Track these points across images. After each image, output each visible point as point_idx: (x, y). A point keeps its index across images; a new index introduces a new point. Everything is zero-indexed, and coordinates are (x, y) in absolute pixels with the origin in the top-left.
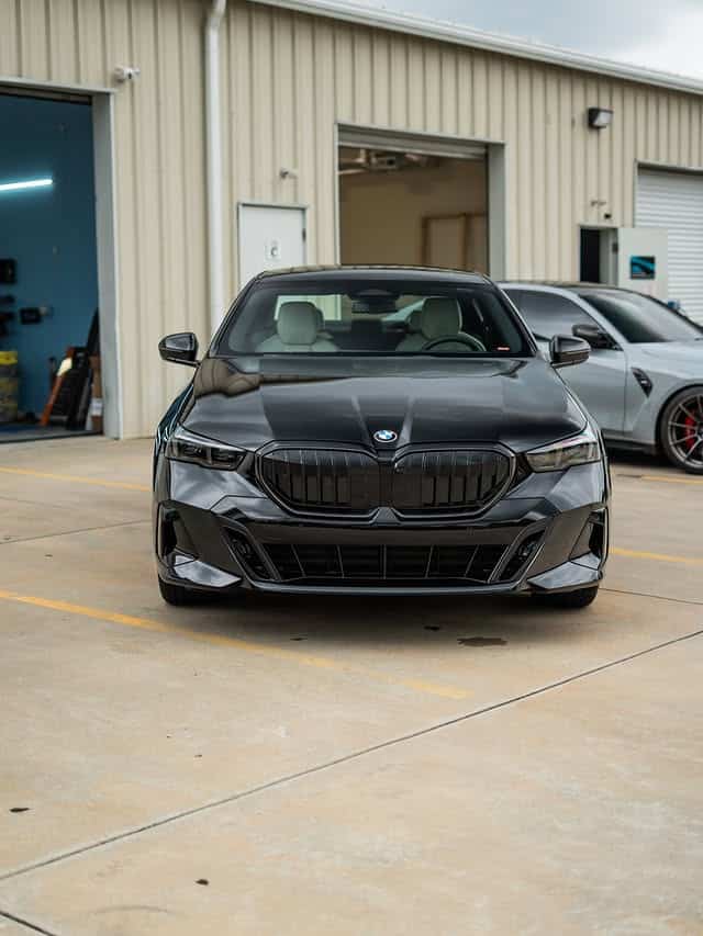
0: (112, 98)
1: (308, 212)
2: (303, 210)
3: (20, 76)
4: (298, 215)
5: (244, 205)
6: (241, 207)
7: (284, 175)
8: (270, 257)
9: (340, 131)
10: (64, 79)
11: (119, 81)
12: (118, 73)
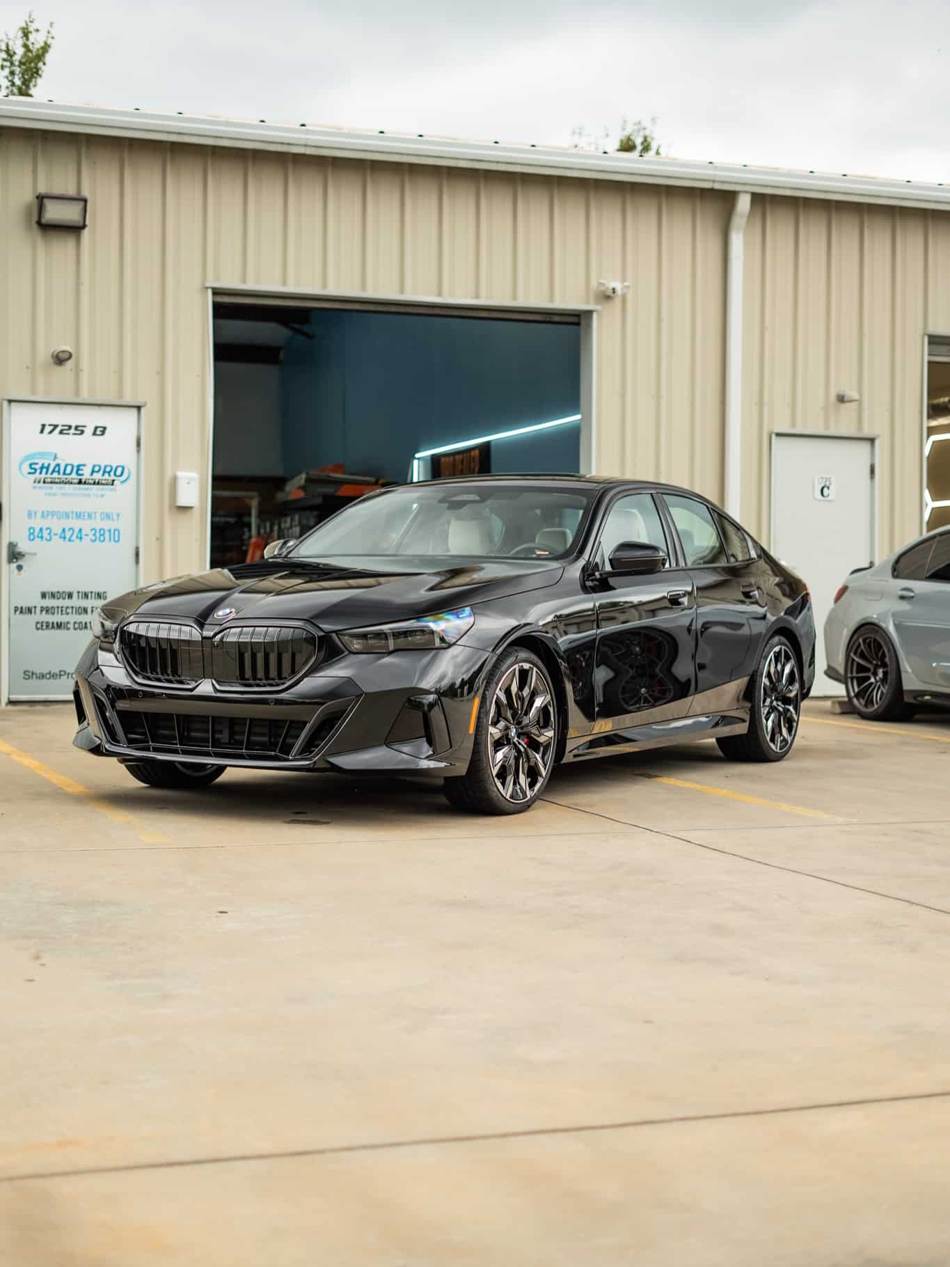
0: (595, 316)
1: (877, 443)
2: (872, 440)
3: (477, 297)
4: (866, 446)
5: (778, 435)
6: (774, 437)
7: (841, 399)
8: (820, 497)
9: (930, 343)
10: (533, 297)
11: (607, 297)
12: (602, 288)
